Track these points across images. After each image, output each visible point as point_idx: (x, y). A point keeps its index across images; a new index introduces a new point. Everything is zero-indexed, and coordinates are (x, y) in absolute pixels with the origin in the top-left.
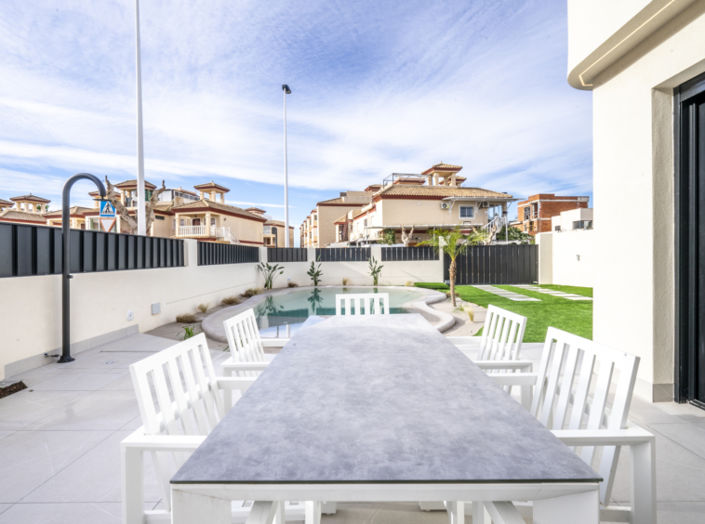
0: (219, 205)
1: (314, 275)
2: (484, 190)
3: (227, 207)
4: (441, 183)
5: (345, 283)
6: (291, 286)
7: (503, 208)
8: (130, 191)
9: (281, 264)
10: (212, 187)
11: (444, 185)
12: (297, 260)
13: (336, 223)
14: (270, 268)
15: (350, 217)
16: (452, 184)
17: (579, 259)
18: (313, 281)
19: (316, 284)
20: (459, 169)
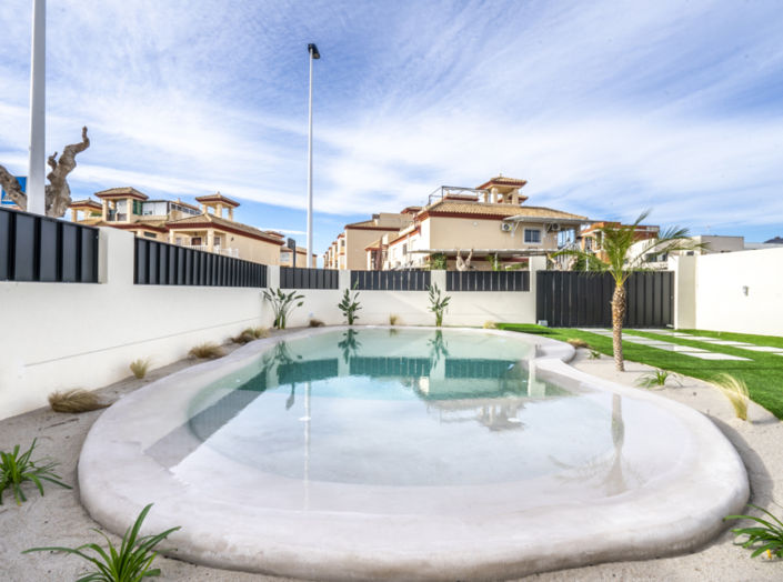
0: (225, 221)
1: (349, 308)
2: (552, 210)
3: (236, 225)
4: (500, 201)
5: (393, 322)
6: (314, 324)
7: (576, 233)
8: (115, 201)
9: (299, 292)
10: (218, 199)
11: (503, 203)
12: (324, 288)
13: (367, 250)
14: (283, 297)
15: (385, 242)
16: (515, 201)
17: (746, 293)
18: (346, 319)
19: (351, 322)
20: (522, 184)
